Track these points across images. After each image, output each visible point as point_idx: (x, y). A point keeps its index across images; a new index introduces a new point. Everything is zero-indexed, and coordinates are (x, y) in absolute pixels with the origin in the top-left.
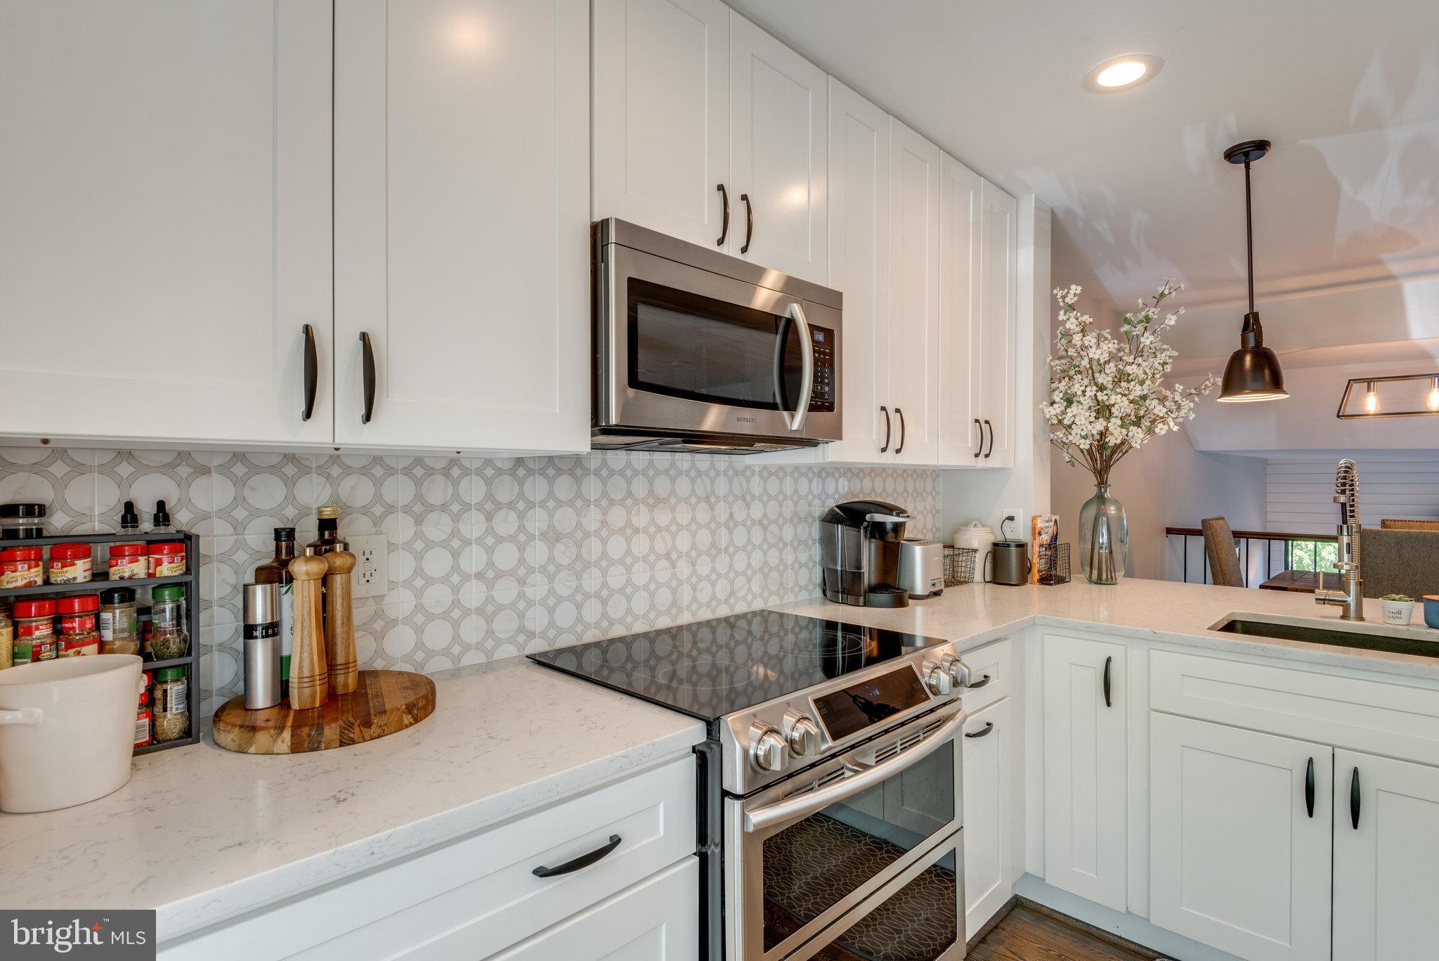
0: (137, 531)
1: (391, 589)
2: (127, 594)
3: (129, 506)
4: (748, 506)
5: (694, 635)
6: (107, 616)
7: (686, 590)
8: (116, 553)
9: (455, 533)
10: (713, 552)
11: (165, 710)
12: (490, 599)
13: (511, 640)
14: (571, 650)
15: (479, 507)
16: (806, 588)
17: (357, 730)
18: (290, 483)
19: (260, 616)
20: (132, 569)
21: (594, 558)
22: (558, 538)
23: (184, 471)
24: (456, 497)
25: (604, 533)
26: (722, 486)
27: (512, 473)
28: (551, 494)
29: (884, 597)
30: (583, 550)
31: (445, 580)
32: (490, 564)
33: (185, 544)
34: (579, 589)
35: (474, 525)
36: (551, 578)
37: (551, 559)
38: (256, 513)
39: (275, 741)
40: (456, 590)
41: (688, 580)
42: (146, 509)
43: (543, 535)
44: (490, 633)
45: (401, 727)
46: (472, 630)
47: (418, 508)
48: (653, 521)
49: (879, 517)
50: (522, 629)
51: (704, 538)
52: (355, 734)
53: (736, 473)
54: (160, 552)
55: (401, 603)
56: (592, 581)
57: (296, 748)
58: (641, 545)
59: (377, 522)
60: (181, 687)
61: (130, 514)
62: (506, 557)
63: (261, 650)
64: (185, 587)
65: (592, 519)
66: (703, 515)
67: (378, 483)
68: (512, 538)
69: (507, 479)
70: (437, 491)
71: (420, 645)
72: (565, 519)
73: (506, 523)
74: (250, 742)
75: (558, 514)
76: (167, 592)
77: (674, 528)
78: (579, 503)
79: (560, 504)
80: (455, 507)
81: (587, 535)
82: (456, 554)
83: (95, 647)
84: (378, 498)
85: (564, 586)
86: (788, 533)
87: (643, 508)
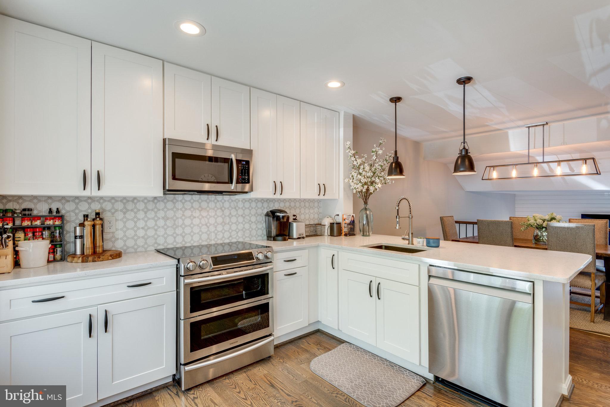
0: (52, 215)
1: (116, 231)
2: (49, 228)
3: (50, 209)
4: (237, 211)
5: (216, 248)
6: (44, 232)
7: (213, 234)
8: (46, 219)
9: (135, 217)
10: (223, 224)
11: (57, 254)
12: (146, 234)
13: (153, 246)
14: (172, 249)
15: (143, 210)
16: (261, 236)
17: (97, 258)
18: (89, 204)
19: (78, 234)
20: (50, 222)
21: (180, 225)
22: (168, 219)
23: (63, 201)
24: (135, 207)
25: (183, 218)
26: (227, 205)
27: (153, 201)
28: (165, 207)
29: (280, 238)
30: (176, 222)
31: (132, 229)
32: (146, 225)
33: (61, 218)
34: (175, 233)
35: (141, 215)
36: (165, 230)
37: (165, 224)
38: (81, 211)
39: (78, 260)
40: (136, 231)
41: (214, 232)
42: (54, 210)
43: (163, 218)
44: (146, 243)
45: (108, 259)
46: (140, 242)
47: (124, 210)
48: (201, 215)
49: (278, 214)
50: (156, 243)
51: (220, 220)
52: (96, 259)
53: (232, 201)
54: (56, 219)
55: (120, 234)
56: (179, 231)
57: (83, 262)
58: (196, 221)
59: (113, 214)
60: (61, 249)
61: (50, 211)
62: (151, 223)
63: (78, 241)
64: (61, 227)
65: (179, 214)
66: (219, 213)
67: (113, 204)
68: (153, 218)
69: (151, 203)
70: (130, 206)
71: (125, 245)
72: (170, 214)
73: (151, 215)
74: (73, 260)
75: (168, 212)
76: (57, 228)
77: (208, 217)
78: (175, 209)
79: (168, 210)
80: (135, 210)
81: (177, 218)
82: (135, 222)
83: (42, 239)
84: (113, 208)
85: (170, 232)
86: (253, 219)
87: (197, 211)
